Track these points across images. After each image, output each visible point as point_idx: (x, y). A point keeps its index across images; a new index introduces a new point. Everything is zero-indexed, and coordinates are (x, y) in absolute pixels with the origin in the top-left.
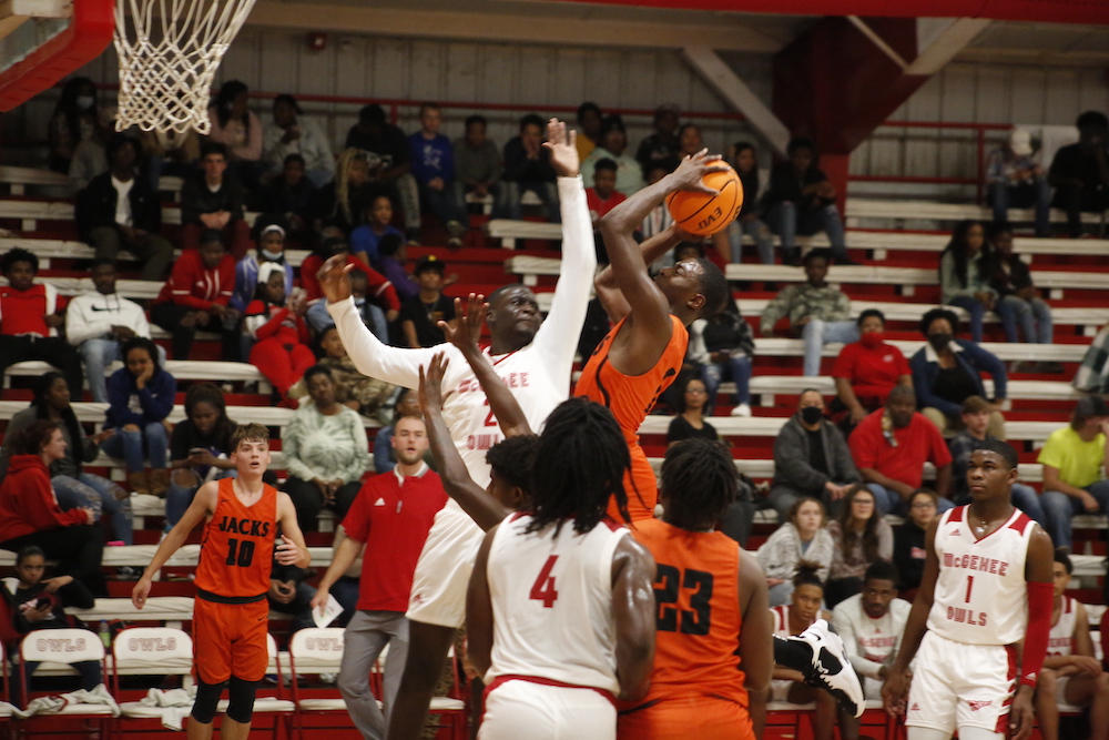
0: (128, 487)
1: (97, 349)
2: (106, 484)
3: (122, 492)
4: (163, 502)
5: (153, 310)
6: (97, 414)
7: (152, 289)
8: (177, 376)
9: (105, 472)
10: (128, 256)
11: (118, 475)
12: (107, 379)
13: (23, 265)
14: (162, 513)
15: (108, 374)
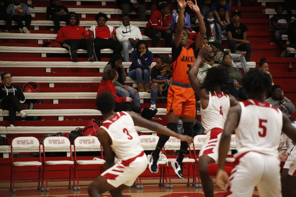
0: (138, 89)
1: (127, 45)
2: (130, 88)
3: (136, 91)
4: (150, 94)
5: (144, 31)
6: (128, 66)
7: (144, 24)
8: (153, 52)
9: (131, 85)
10: (134, 13)
11: (135, 85)
12: (130, 54)
13: (102, 18)
14: (149, 98)
15: (130, 52)
